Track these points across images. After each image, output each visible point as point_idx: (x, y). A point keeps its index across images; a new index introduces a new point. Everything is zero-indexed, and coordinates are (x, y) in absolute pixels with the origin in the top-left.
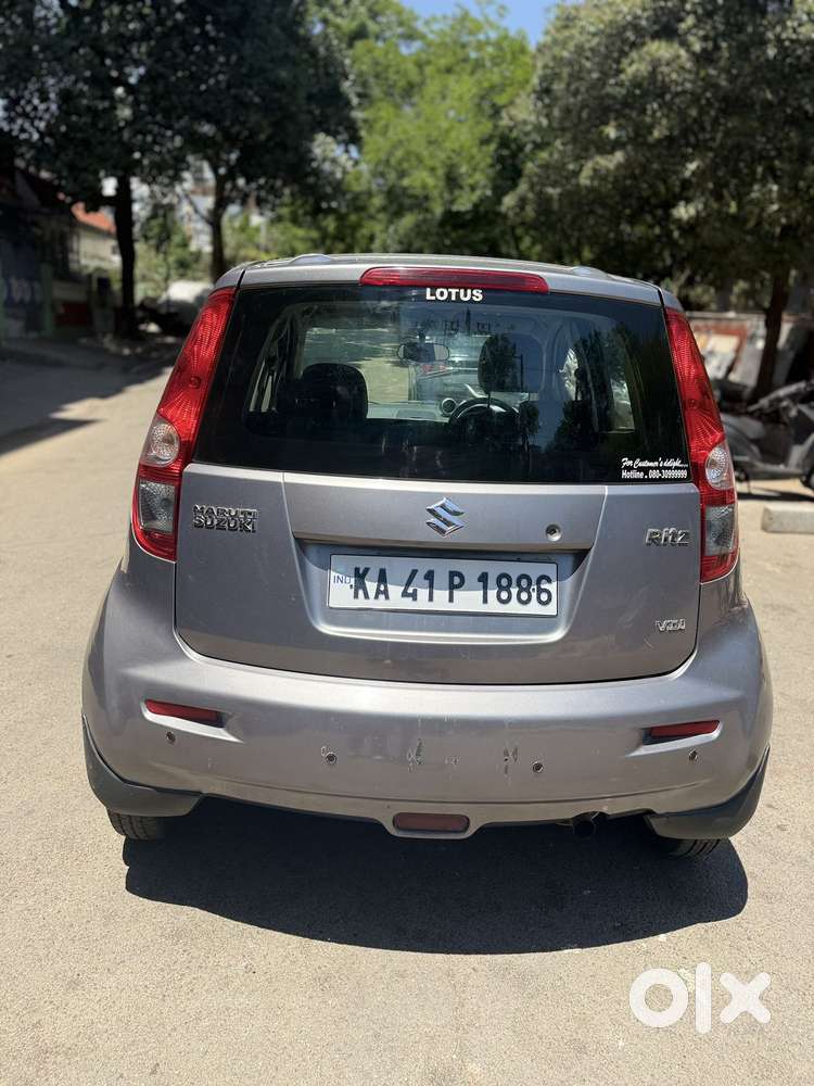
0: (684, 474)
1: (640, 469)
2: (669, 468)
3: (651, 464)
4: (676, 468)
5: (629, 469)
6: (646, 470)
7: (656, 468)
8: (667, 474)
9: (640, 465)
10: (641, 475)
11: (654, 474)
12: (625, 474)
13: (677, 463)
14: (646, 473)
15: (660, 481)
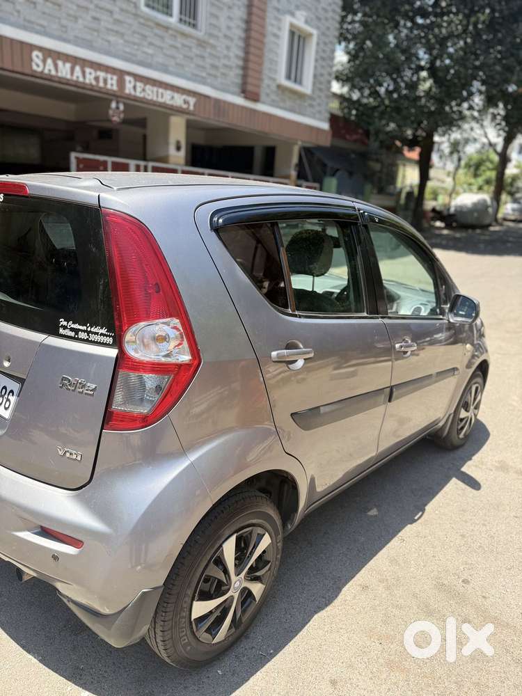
0: (110, 340)
1: (72, 329)
2: (97, 334)
3: (81, 327)
4: (102, 334)
5: (65, 328)
6: (76, 331)
7: (84, 331)
8: (92, 337)
9: (72, 326)
10: (72, 334)
11: (82, 335)
12: (61, 331)
13: (104, 331)
14: (77, 333)
15: (87, 341)
